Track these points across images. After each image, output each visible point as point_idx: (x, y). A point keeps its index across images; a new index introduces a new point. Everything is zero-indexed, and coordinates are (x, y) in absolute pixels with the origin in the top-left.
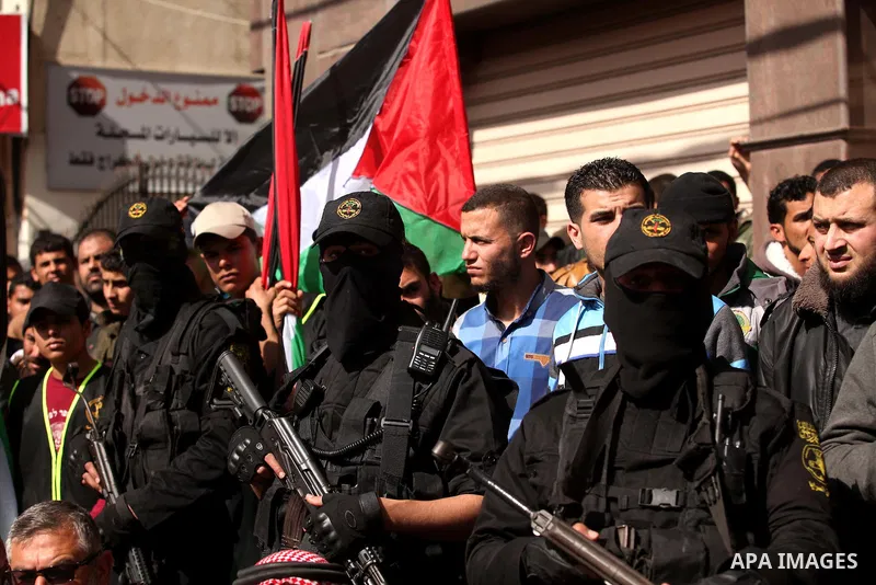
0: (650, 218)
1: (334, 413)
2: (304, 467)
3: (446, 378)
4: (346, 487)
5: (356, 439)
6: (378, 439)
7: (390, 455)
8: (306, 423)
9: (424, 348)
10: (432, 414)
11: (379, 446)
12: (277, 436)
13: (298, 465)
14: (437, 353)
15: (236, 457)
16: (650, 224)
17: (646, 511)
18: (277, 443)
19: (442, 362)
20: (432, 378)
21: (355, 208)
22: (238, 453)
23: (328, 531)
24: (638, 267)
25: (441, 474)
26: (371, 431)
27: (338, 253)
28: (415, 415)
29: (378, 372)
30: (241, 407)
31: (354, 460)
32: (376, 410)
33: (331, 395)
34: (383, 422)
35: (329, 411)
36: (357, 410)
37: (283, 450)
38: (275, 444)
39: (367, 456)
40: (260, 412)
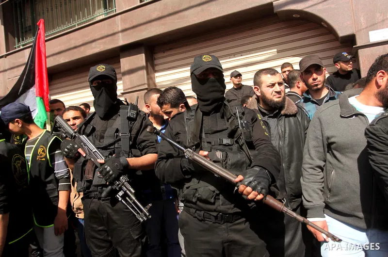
0: (205, 56)
1: (100, 134)
2: (94, 151)
3: (139, 120)
4: (110, 156)
5: (111, 141)
6: (120, 140)
7: (125, 144)
8: (91, 137)
9: (131, 110)
10: (136, 131)
11: (119, 142)
12: (82, 141)
13: (92, 151)
14: (136, 112)
15: (66, 150)
16: (205, 58)
17: (222, 146)
18: (82, 144)
19: (137, 114)
20: (134, 120)
21: (103, 68)
22: (67, 149)
23: (109, 171)
24: (204, 71)
25: (139, 149)
26: (116, 138)
27: (98, 83)
28: (130, 131)
29: (115, 120)
30: (65, 133)
31: (111, 147)
32: (117, 131)
33: (98, 128)
34: (120, 134)
35: (99, 133)
36: (110, 131)
37: (85, 146)
38: (82, 145)
39: (116, 145)
40: (74, 134)
